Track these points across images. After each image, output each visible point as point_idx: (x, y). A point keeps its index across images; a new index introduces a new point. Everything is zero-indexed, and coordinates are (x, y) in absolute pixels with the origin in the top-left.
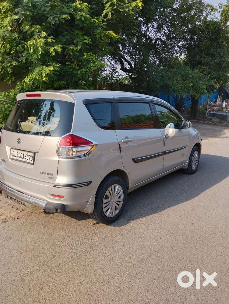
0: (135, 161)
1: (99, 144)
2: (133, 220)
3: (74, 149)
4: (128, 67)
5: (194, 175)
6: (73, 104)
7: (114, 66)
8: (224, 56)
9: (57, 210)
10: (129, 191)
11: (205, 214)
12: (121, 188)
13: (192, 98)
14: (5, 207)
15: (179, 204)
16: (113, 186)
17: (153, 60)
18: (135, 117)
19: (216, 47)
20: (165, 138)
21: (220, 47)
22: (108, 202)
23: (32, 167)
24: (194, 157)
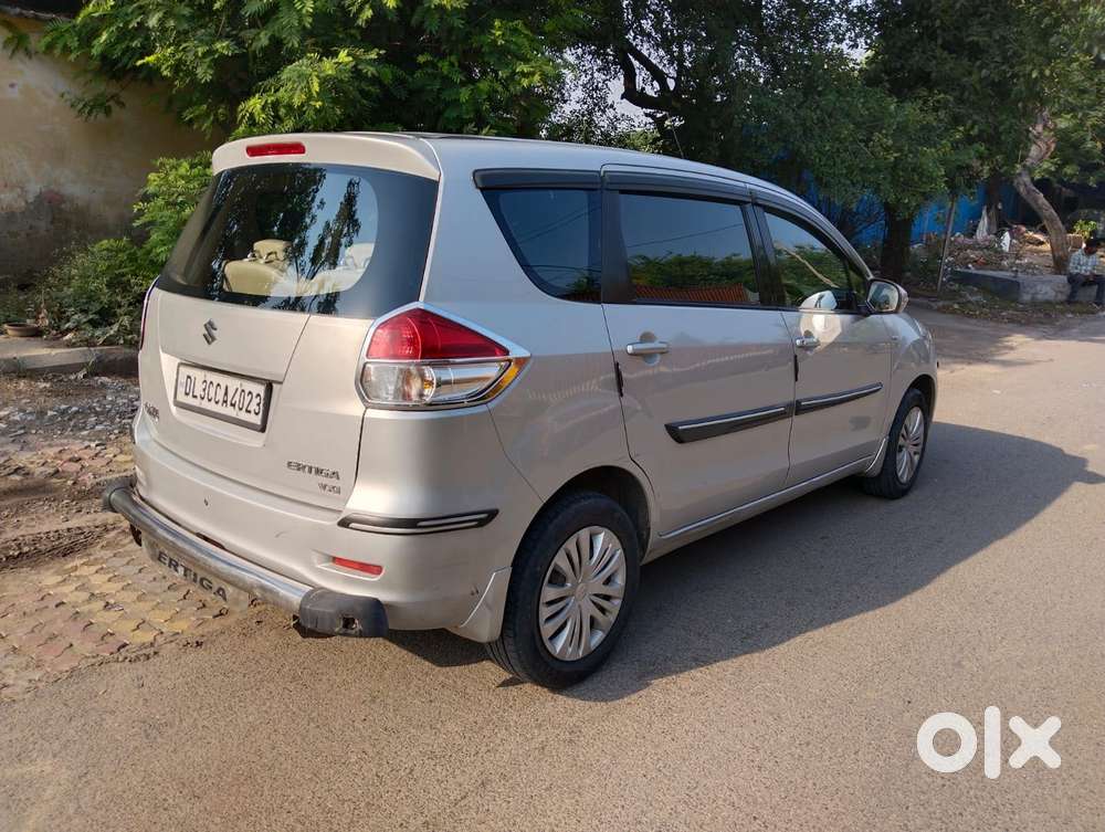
0: (677, 434)
1: (536, 354)
2: (663, 674)
3: (430, 373)
4: (652, 90)
5: (901, 502)
6: (435, 184)
7: (600, 85)
8: (1021, 55)
9: (348, 623)
10: (648, 558)
11: (959, 664)
12: (615, 544)
13: (889, 209)
14: (156, 594)
15: (848, 616)
16: (584, 534)
17: (747, 62)
18: (670, 264)
19: (992, 19)
20: (800, 347)
21: (1006, 19)
22: (561, 599)
23: (254, 440)
24: (906, 428)
